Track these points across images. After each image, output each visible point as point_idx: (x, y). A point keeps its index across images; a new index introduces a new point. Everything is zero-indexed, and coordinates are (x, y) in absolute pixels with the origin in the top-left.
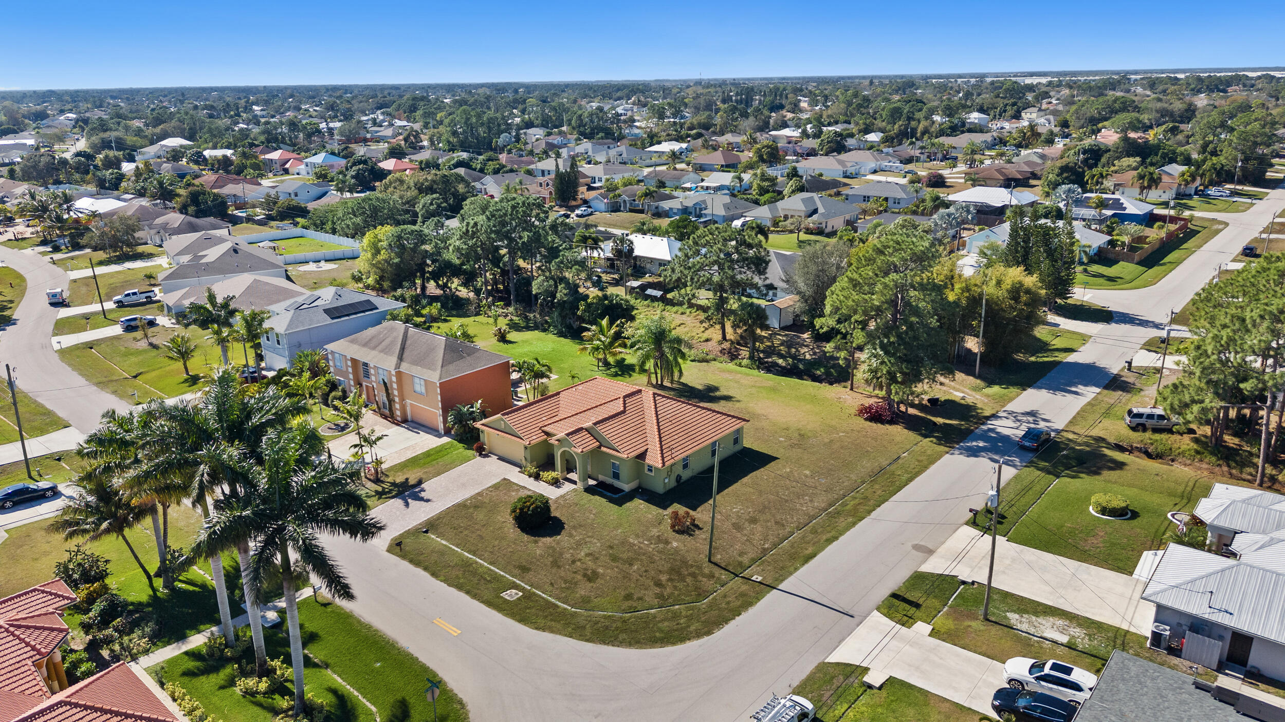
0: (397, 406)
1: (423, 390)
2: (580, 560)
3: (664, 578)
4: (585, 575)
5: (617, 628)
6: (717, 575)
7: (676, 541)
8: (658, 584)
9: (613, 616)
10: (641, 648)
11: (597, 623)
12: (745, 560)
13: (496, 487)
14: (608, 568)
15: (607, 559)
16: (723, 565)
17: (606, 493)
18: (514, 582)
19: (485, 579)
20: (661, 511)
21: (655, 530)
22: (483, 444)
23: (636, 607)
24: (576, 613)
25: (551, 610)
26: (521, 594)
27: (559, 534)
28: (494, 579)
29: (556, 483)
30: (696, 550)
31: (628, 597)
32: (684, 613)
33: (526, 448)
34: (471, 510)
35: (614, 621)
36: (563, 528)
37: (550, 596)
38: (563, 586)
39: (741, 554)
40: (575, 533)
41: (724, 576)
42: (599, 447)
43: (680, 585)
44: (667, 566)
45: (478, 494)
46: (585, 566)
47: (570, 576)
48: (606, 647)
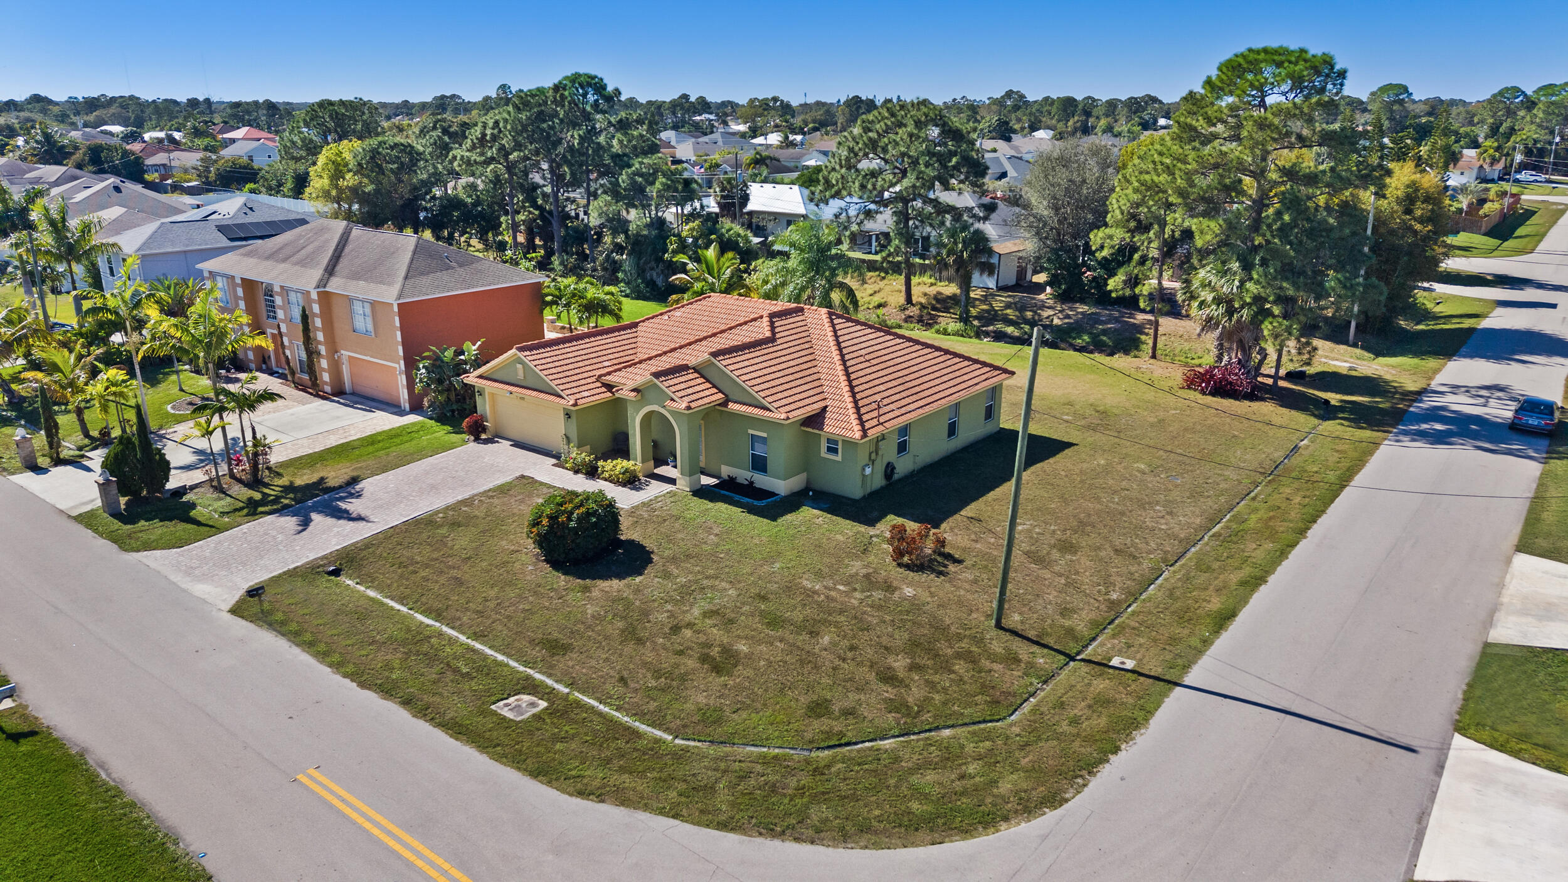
0: (324, 363)
1: (370, 327)
2: (690, 625)
3: (899, 663)
4: (704, 659)
5: (801, 790)
6: (1024, 656)
7: (910, 585)
8: (888, 677)
9: (786, 758)
10: (877, 846)
11: (744, 777)
12: (1080, 623)
13: (503, 490)
14: (760, 642)
15: (756, 623)
16: (1032, 634)
17: (737, 497)
18: (528, 678)
19: (456, 671)
20: (862, 528)
21: (858, 564)
22: (483, 418)
23: (842, 734)
24: (686, 750)
25: (621, 743)
26: (543, 704)
27: (641, 574)
28: (479, 670)
29: (631, 481)
30: (960, 603)
31: (819, 709)
32: (970, 747)
33: (568, 415)
34: (443, 531)
35: (791, 771)
36: (650, 561)
37: (618, 709)
38: (652, 683)
39: (1065, 612)
40: (675, 572)
41: (1043, 660)
42: (725, 404)
43: (944, 680)
44: (901, 638)
45: (464, 502)
46: (702, 638)
47: (667, 661)
48: (777, 843)
